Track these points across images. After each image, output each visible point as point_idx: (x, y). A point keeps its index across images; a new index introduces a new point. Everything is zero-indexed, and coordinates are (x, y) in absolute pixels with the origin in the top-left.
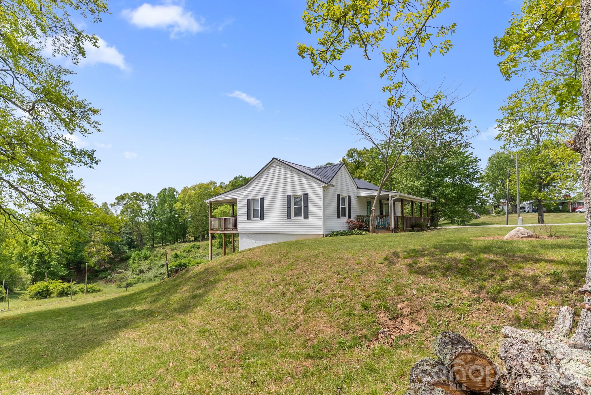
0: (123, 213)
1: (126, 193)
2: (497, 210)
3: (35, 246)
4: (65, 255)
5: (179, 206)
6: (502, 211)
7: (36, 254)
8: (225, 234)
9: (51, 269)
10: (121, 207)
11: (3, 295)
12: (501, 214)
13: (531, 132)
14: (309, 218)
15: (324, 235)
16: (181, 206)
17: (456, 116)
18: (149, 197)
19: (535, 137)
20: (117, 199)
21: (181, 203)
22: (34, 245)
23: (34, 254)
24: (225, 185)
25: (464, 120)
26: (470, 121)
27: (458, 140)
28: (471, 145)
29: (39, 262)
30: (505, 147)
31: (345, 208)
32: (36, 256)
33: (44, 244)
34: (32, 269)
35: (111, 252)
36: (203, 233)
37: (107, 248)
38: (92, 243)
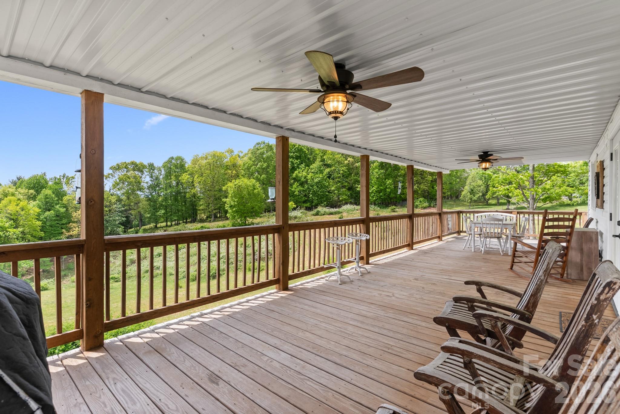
1: (123, 161)
5: (186, 178)
16: (188, 178)
18: (151, 167)
21: (189, 175)
24: (243, 153)
36: (214, 211)
38: (72, 225)
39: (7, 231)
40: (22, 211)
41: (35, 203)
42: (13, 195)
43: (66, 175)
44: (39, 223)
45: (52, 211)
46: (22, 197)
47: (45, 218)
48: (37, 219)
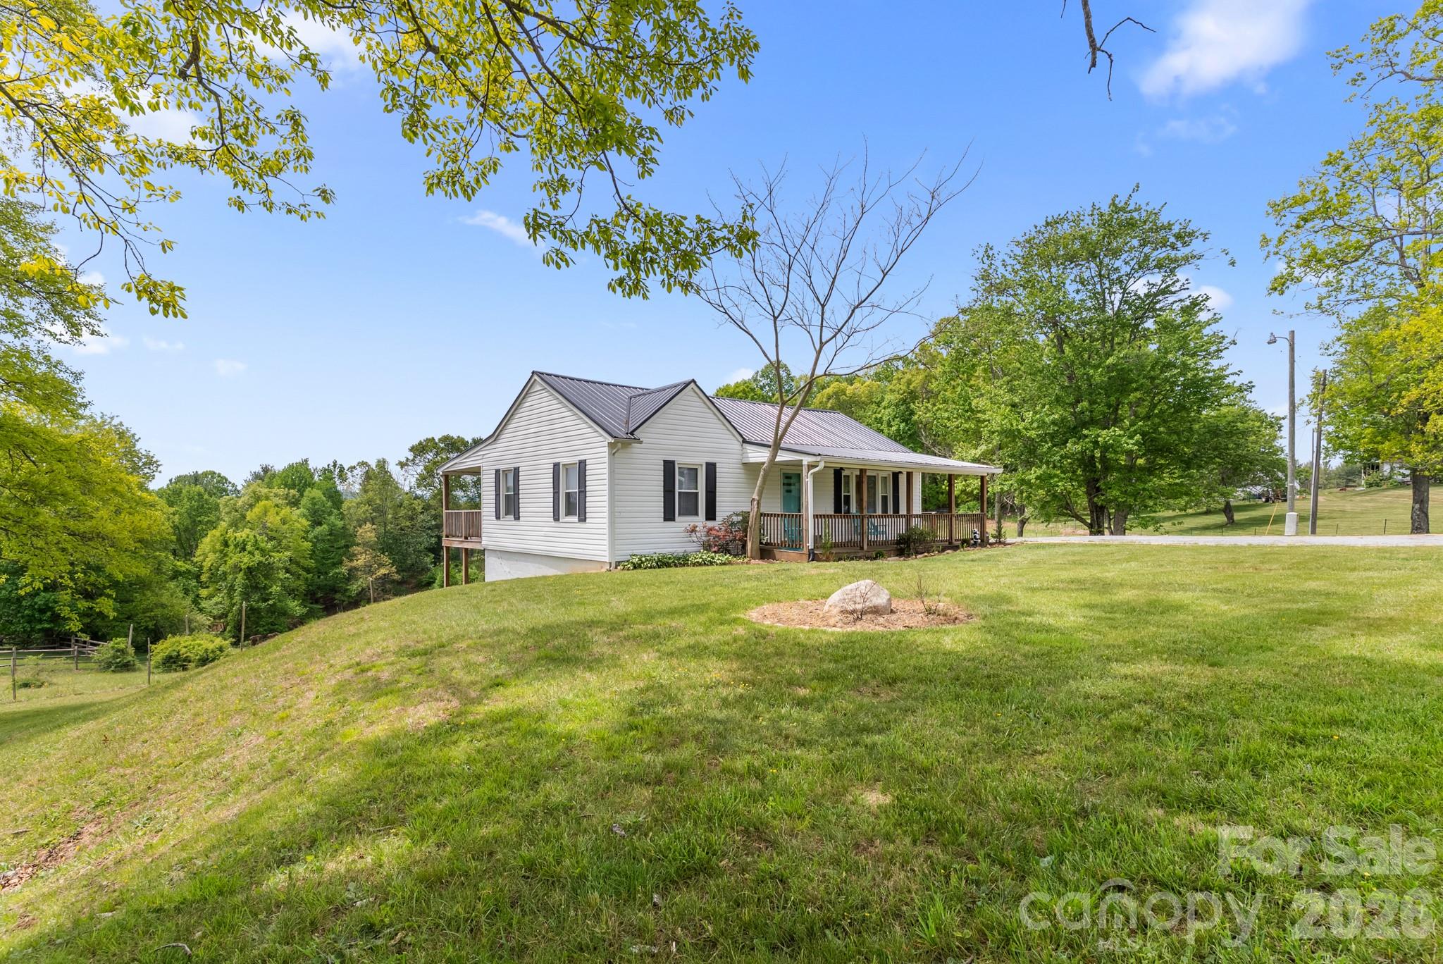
0: (423, 481)
1: (430, 437)
2: (1374, 476)
3: (240, 552)
4: (301, 572)
6: (1390, 478)
7: (241, 570)
8: (466, 549)
9: (271, 602)
10: (420, 469)
11: (130, 658)
12: (1385, 487)
14: (588, 520)
15: (610, 563)
17: (1166, 224)
20: (412, 449)
22: (238, 550)
23: (236, 568)
25: (1191, 235)
26: (1205, 237)
27: (1173, 289)
28: (1209, 304)
29: (247, 587)
30: (1325, 302)
31: (697, 494)
32: (241, 574)
33: (257, 549)
34: (234, 601)
35: (394, 569)
37: (385, 559)
38: (356, 549)
39: (270, 556)
40: (284, 524)
41: (298, 512)
42: (267, 498)
43: (338, 463)
44: (308, 545)
45: (325, 526)
46: (280, 501)
47: (315, 537)
48: (303, 538)
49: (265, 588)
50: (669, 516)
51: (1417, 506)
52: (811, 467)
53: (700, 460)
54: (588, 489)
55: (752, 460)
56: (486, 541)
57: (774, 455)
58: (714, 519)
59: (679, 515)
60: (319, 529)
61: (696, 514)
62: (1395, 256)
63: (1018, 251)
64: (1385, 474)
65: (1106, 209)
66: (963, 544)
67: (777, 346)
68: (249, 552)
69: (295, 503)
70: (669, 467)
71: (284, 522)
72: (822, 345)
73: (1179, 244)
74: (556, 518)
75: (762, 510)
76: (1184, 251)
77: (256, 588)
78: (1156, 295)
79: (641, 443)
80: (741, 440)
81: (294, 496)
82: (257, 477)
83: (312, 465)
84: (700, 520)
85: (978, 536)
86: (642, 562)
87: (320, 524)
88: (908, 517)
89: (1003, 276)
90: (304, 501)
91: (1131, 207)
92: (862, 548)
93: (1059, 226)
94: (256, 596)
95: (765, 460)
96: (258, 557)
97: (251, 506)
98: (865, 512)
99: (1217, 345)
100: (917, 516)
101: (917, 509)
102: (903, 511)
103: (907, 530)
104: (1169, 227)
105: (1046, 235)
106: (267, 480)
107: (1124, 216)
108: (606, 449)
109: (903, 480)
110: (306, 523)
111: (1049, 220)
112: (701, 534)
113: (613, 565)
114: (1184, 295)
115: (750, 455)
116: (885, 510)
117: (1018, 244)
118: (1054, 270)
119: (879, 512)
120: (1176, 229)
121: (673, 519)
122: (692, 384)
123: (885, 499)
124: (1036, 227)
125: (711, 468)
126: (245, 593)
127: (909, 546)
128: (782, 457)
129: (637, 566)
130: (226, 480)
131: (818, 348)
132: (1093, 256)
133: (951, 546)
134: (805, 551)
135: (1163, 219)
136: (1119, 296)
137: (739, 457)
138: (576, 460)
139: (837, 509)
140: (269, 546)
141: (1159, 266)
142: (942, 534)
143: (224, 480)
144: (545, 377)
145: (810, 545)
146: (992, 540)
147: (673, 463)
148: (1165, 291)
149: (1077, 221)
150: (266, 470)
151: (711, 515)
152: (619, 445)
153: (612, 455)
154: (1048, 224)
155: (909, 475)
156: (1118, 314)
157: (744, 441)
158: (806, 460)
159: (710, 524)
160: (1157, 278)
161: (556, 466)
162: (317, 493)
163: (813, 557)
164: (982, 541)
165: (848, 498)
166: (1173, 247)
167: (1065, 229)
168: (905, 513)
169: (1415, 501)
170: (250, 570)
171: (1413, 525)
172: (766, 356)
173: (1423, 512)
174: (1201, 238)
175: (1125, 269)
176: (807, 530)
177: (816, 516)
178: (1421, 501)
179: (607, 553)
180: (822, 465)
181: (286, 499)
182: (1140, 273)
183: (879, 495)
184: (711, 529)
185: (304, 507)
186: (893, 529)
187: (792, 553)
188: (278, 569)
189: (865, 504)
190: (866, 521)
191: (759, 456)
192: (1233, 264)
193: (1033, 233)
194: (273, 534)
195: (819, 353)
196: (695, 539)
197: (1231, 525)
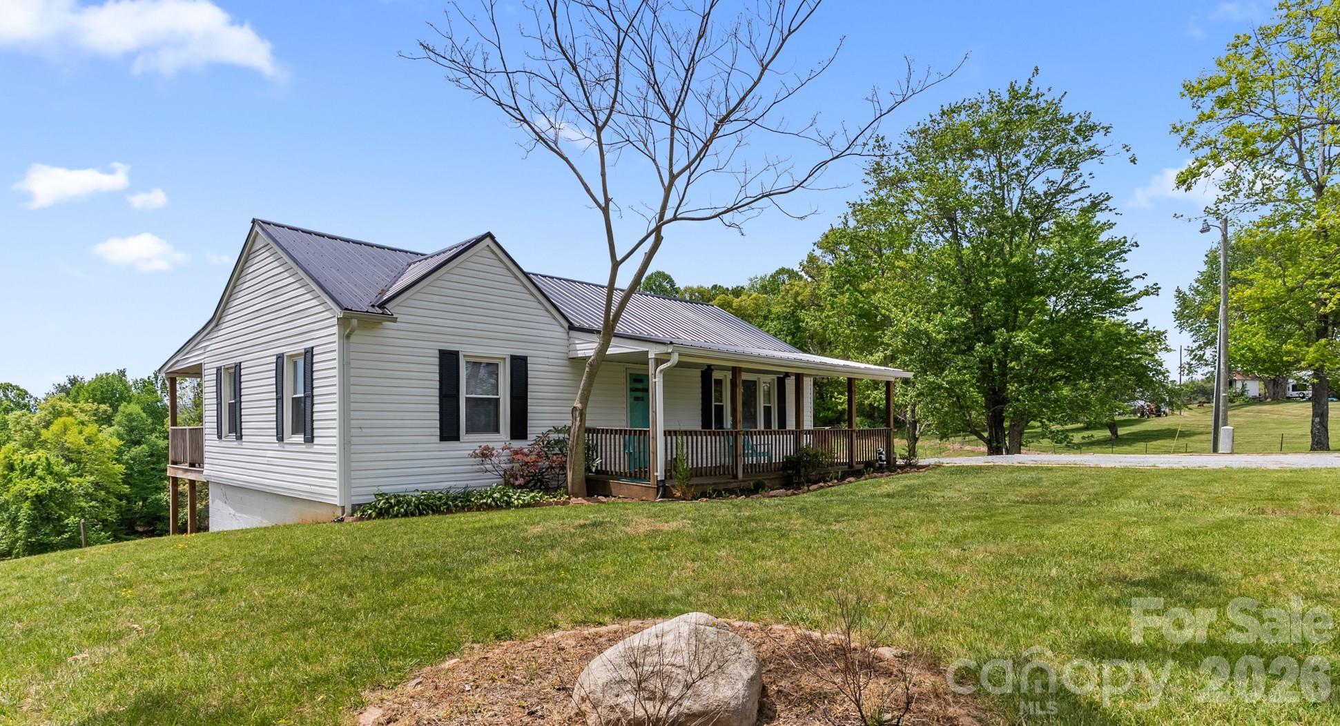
3: (28, 478)
4: (112, 499)
7: (27, 499)
8: (190, 482)
12: (1237, 403)
13: (1301, 158)
14: (316, 441)
15: (343, 508)
17: (1066, 116)
19: (1313, 177)
22: (26, 475)
23: (22, 497)
25: (1093, 128)
26: (1107, 130)
27: (1073, 187)
28: (1110, 203)
29: (35, 519)
31: (497, 400)
32: (26, 505)
33: (50, 473)
49: (60, 519)
50: (449, 432)
51: (1317, 420)
52: (659, 361)
53: (502, 351)
54: (316, 391)
55: (580, 354)
56: (208, 472)
57: (605, 345)
58: (523, 436)
59: (467, 432)
60: (136, 450)
61: (497, 430)
62: (1294, 159)
63: (912, 142)
64: (1238, 390)
65: (1005, 97)
66: (866, 467)
67: (603, 175)
68: (40, 478)
69: (107, 420)
70: (449, 361)
71: (89, 441)
72: (673, 178)
73: (1080, 139)
74: (280, 438)
75: (588, 424)
76: (1084, 146)
77: (47, 519)
78: (1054, 195)
79: (395, 320)
80: (566, 325)
81: (106, 411)
82: (62, 389)
83: (130, 378)
84: (500, 441)
85: (884, 457)
86: (392, 506)
87: (138, 443)
88: (798, 433)
89: (896, 169)
90: (118, 418)
91: (1033, 94)
92: (735, 477)
93: (955, 115)
94: (48, 529)
95: (591, 353)
96: (51, 483)
97: (47, 425)
98: (740, 427)
99: (1118, 249)
100: (809, 432)
101: (808, 424)
102: (791, 424)
103: (796, 450)
104: (1069, 120)
105: (941, 125)
106: (73, 392)
107: (1024, 103)
108: (335, 329)
109: (790, 384)
110: (117, 442)
111: (945, 109)
112: (502, 460)
113: (348, 510)
114: (1083, 193)
115: (578, 347)
116: (768, 424)
117: (912, 134)
118: (950, 162)
119: (761, 426)
120: (1077, 121)
121: (456, 438)
122: (488, 241)
123: (768, 411)
124: (931, 116)
125: (519, 365)
126: (32, 526)
127: (798, 473)
128: (617, 348)
129: (382, 513)
130: (26, 393)
131: (666, 182)
132: (993, 146)
133: (854, 471)
134: (652, 483)
135: (1064, 112)
136: (1018, 193)
137: (564, 349)
138: (300, 348)
139: (706, 423)
140: (67, 469)
141: (1060, 161)
142: (841, 456)
143: (23, 394)
144: (270, 229)
145: (659, 474)
146: (900, 462)
147: (456, 354)
148: (1065, 190)
149: (974, 107)
150: (73, 381)
151: (519, 429)
152: (354, 322)
153: (346, 337)
154: (943, 113)
155: (799, 378)
156: (1017, 214)
157: (572, 327)
158: (653, 352)
159: (517, 444)
160: (1056, 174)
161: (280, 357)
162: (134, 408)
163: (665, 491)
164: (888, 462)
165: (720, 409)
166: (1073, 141)
167: (963, 117)
168: (794, 428)
169: (1315, 415)
170: (39, 500)
171: (1313, 440)
172: (588, 190)
173: (1323, 426)
174: (1102, 132)
175: (1025, 163)
176: (655, 453)
177: (667, 433)
178: (1321, 416)
179: (336, 492)
180: (675, 358)
181: (95, 415)
182: (1041, 169)
183: (761, 404)
184: (516, 453)
185: (120, 424)
186: (780, 448)
187: (635, 487)
188: (79, 496)
189: (739, 416)
190: (741, 439)
191: (587, 348)
192: (1133, 161)
193: (927, 122)
194: (73, 456)
195: (668, 191)
196: (489, 467)
197: (1115, 441)
